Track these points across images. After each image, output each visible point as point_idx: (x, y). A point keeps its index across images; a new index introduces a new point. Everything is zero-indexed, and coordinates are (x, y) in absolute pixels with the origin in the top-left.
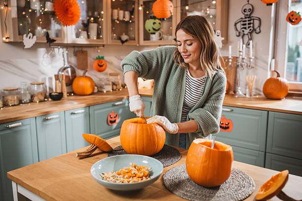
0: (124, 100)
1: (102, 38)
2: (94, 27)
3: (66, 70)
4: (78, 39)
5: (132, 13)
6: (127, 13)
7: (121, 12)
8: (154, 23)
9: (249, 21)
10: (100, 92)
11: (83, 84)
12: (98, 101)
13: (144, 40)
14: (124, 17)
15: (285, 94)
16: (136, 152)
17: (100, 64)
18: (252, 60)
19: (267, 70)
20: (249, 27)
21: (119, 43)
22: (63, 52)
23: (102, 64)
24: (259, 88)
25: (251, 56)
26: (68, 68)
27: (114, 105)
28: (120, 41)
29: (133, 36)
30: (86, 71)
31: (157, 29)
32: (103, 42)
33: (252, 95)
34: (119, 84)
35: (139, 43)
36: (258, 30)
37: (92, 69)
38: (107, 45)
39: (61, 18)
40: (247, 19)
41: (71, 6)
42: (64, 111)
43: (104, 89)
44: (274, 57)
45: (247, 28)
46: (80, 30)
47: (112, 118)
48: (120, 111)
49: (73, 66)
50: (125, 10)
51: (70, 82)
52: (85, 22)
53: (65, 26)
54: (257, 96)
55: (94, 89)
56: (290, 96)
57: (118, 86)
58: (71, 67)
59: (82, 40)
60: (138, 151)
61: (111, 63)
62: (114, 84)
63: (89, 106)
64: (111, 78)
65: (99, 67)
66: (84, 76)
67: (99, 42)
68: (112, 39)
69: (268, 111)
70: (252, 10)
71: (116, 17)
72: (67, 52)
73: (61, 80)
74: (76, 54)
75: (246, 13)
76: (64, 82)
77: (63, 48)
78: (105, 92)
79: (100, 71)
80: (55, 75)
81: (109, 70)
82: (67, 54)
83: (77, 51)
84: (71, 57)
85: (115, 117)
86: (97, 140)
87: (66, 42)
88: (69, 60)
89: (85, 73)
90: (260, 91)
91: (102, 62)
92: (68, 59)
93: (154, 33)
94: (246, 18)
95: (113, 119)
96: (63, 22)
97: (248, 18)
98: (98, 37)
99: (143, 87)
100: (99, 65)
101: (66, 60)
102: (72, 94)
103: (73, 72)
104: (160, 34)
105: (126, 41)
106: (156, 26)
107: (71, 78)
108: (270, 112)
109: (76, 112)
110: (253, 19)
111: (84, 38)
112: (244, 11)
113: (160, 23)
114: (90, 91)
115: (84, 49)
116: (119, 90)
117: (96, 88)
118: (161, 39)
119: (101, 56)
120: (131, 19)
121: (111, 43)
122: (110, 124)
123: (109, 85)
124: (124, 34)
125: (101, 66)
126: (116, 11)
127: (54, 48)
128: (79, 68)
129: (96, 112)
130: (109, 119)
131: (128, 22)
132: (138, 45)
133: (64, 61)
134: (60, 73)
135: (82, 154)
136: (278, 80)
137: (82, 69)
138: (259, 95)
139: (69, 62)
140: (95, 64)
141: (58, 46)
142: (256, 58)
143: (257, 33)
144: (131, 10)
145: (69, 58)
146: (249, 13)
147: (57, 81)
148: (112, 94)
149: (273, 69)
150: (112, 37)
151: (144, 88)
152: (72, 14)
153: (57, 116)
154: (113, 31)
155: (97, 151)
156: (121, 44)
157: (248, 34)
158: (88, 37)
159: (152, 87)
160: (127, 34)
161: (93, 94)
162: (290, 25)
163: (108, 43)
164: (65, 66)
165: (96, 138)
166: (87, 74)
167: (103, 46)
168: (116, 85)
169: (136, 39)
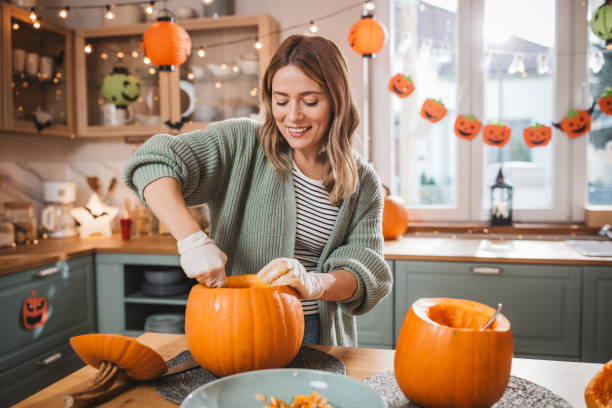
0: (59, 264)
5: (58, 62)
6: (46, 63)
7: (33, 58)
8: (126, 83)
13: (90, 123)
14: (39, 70)
15: (402, 229)
21: (31, 128)
27: (37, 278)
28: (32, 124)
29: (62, 115)
31: (132, 96)
34: (31, 229)
35: (75, 130)
47: (31, 310)
48: (52, 292)
50: (41, 54)
56: (410, 231)
57: (29, 234)
62: (18, 228)
64: (9, 213)
68: (14, 117)
69: (395, 260)
85: (39, 308)
95: (34, 314)
99: (90, 233)
105: (48, 124)
106: (131, 91)
108: (397, 262)
113: (138, 85)
116: (32, 242)
121: (12, 128)
122: (27, 326)
124: (39, 108)
126: (20, 53)
130: (26, 313)
131: (48, 83)
132: (73, 136)
135: (84, 396)
144: (58, 53)
150: (15, 113)
151: (93, 235)
154: (17, 102)
156: (35, 130)
159: (114, 232)
160: (45, 109)
162: (395, 97)
163: (6, 128)
168: (25, 231)
169: (70, 121)
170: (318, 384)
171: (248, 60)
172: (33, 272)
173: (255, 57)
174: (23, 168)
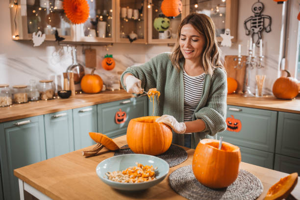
0: (132, 99)
1: (111, 37)
2: (102, 25)
3: (75, 68)
4: (86, 37)
5: (141, 11)
6: (136, 12)
7: (130, 11)
8: (163, 22)
9: (259, 19)
10: (108, 90)
11: (91, 82)
12: (106, 99)
13: (153, 38)
14: (133, 16)
16: (142, 151)
17: (108, 62)
18: (261, 59)
19: (277, 70)
20: (259, 26)
21: (128, 41)
22: (72, 51)
23: (111, 62)
24: (269, 87)
25: (261, 55)
26: (77, 66)
27: (122, 104)
28: (128, 39)
29: (142, 34)
30: (95, 69)
31: (165, 27)
32: (111, 40)
33: (262, 94)
35: (147, 42)
36: (268, 29)
37: (100, 67)
38: (116, 43)
39: (70, 16)
40: (257, 18)
41: (80, 4)
42: (72, 110)
43: (112, 87)
44: (284, 56)
45: (257, 27)
46: (89, 29)
47: (119, 116)
48: (128, 110)
49: (82, 64)
50: (134, 8)
51: (78, 80)
52: (94, 20)
53: (74, 25)
54: (267, 96)
55: (102, 87)
58: (79, 65)
59: (91, 39)
60: (144, 151)
61: (119, 62)
63: (96, 105)
64: (119, 76)
65: (107, 66)
66: (93, 75)
67: (108, 41)
68: (121, 37)
69: (278, 111)
70: (262, 9)
71: (124, 16)
72: (76, 50)
73: (69, 78)
74: (84, 52)
75: (256, 12)
76: (72, 80)
77: (72, 46)
78: (113, 90)
79: (108, 69)
80: (64, 74)
81: (117, 69)
82: (76, 52)
83: (86, 50)
84: (79, 55)
85: (122, 116)
86: (103, 138)
87: (74, 40)
88: (78, 59)
89: (93, 72)
90: (269, 90)
91: (110, 61)
92: (76, 57)
93: (163, 32)
94: (256, 16)
95: (120, 118)
96: (72, 20)
97: (258, 16)
98: (107, 35)
100: (107, 64)
101: (75, 58)
102: (81, 93)
103: (82, 70)
104: (169, 33)
105: (135, 39)
106: (165, 25)
107: (79, 76)
108: (280, 113)
109: (84, 110)
110: (264, 18)
111: (93, 36)
112: (255, 9)
113: (168, 22)
114: (98, 90)
115: (93, 48)
117: (104, 86)
118: (169, 38)
119: (109, 54)
120: (139, 17)
121: (119, 42)
122: (117, 122)
123: (117, 83)
124: (132, 32)
125: (110, 64)
126: (124, 10)
127: (63, 46)
128: (87, 67)
129: (104, 110)
130: (117, 117)
131: (136, 21)
133: (73, 59)
134: (69, 71)
135: (89, 153)
136: (288, 80)
137: (91, 67)
138: (269, 94)
139: (77, 60)
140: (104, 62)
141: (67, 44)
142: (266, 57)
143: (268, 32)
144: (140, 8)
145: (78, 57)
146: (259, 12)
147: (66, 79)
148: (121, 92)
149: (283, 68)
150: (121, 35)
152: (81, 12)
153: (65, 114)
154: (122, 30)
155: (103, 150)
156: (129, 42)
157: (258, 33)
158: (97, 35)
160: (135, 32)
161: (101, 92)
163: (117, 42)
164: (74, 64)
165: (102, 136)
166: (95, 73)
167: (112, 44)
169: (145, 37)
170: (151, 162)
171: (222, 7)
172: (120, 102)
173: (224, 6)
174: (127, 57)
